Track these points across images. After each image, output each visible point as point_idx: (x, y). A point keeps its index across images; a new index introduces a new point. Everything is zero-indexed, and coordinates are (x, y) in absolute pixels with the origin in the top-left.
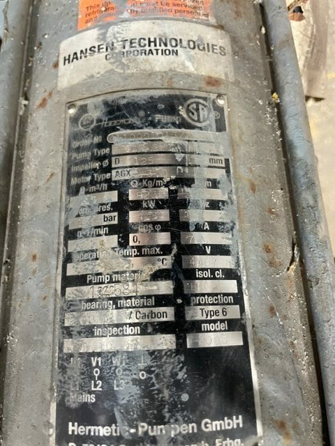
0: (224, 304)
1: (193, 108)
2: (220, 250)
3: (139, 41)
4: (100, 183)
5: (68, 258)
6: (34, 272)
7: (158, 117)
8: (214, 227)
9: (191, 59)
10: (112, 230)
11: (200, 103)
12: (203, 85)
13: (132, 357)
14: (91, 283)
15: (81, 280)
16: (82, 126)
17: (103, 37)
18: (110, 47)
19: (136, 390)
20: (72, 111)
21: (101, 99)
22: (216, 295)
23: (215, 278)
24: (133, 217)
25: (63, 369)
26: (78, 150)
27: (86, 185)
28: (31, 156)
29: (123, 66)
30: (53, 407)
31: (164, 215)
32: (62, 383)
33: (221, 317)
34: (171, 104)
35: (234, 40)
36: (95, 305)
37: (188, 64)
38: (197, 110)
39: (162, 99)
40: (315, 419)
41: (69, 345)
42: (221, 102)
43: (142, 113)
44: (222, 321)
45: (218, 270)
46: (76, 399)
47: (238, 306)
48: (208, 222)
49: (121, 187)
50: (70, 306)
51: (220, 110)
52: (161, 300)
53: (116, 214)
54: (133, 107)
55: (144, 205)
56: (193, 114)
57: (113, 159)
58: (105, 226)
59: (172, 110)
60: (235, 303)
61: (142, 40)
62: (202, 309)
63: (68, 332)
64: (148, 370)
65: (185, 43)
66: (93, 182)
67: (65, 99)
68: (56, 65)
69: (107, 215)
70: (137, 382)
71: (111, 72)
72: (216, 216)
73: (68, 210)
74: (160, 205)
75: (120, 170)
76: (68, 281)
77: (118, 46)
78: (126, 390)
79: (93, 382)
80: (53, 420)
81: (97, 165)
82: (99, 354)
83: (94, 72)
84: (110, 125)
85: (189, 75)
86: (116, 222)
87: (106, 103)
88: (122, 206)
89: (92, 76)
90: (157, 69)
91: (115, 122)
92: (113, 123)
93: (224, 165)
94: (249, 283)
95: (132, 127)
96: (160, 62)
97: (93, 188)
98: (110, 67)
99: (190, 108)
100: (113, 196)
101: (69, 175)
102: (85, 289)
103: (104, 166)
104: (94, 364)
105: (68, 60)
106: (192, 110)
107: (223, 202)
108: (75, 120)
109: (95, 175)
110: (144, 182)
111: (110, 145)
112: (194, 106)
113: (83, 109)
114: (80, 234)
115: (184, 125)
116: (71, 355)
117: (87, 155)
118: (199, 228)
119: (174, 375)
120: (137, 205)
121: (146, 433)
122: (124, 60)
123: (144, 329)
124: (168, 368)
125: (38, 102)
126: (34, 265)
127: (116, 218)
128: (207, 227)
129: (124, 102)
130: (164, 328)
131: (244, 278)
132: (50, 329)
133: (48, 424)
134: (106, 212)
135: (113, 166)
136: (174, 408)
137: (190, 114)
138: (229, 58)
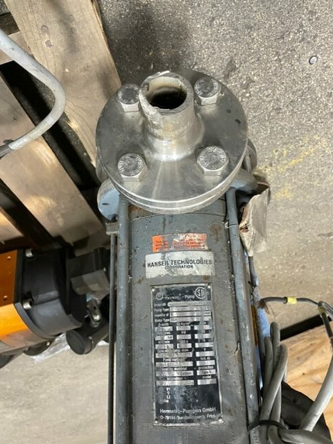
0: (210, 369)
2: (209, 349)
4: (166, 323)
5: (156, 351)
6: (142, 354)
7: (186, 296)
8: (207, 340)
9: (198, 269)
10: (171, 342)
11: (202, 289)
12: (202, 280)
13: (180, 387)
14: (165, 361)
15: (161, 360)
16: (158, 298)
17: (163, 258)
18: (167, 263)
19: (181, 398)
20: (153, 290)
21: (165, 286)
22: (207, 366)
23: (207, 360)
24: (178, 337)
25: (157, 391)
26: (157, 308)
27: (161, 323)
28: (136, 304)
29: (173, 273)
30: (154, 404)
31: (189, 337)
32: (157, 396)
33: (209, 374)
34: (191, 291)
35: (215, 255)
36: (167, 369)
37: (197, 271)
38: (200, 292)
39: (187, 288)
40: (243, 409)
41: (158, 383)
42: (209, 287)
43: (180, 295)
45: (208, 357)
46: (161, 401)
48: (205, 339)
49: (173, 325)
50: (158, 369)
51: (209, 290)
52: (189, 368)
54: (176, 292)
55: (182, 333)
56: (199, 294)
57: (170, 313)
58: (168, 340)
59: (191, 293)
60: (214, 369)
61: (179, 261)
63: (158, 378)
64: (185, 392)
65: (195, 262)
66: (163, 322)
67: (150, 284)
68: (144, 266)
70: (182, 396)
71: (167, 274)
72: (207, 336)
73: (154, 332)
74: (188, 332)
75: (173, 318)
76: (157, 360)
77: (170, 263)
78: (178, 398)
79: (167, 396)
80: (154, 408)
81: (164, 315)
82: (169, 387)
83: (161, 273)
85: (197, 276)
86: (172, 339)
87: (166, 289)
88: (174, 333)
89: (160, 276)
90: (185, 274)
92: (169, 298)
93: (210, 315)
94: (219, 361)
95: (176, 300)
96: (186, 272)
97: (163, 325)
98: (167, 273)
99: (198, 291)
100: (171, 328)
101: (154, 318)
102: (163, 363)
103: (167, 316)
104: (168, 390)
105: (149, 265)
107: (210, 330)
108: (154, 294)
109: (164, 319)
110: (182, 323)
111: (168, 307)
113: (158, 290)
114: (159, 342)
115: (196, 299)
116: (159, 387)
117: (161, 310)
118: (201, 341)
119: (193, 394)
120: (180, 333)
121: (185, 412)
122: (172, 270)
123: (184, 378)
124: (191, 392)
125: (137, 280)
126: (143, 352)
127: (172, 337)
128: (204, 341)
129: (173, 289)
130: (190, 378)
131: (217, 359)
132: (151, 376)
133: (153, 410)
134: (169, 335)
135: (170, 316)
136: (194, 404)
138: (213, 264)
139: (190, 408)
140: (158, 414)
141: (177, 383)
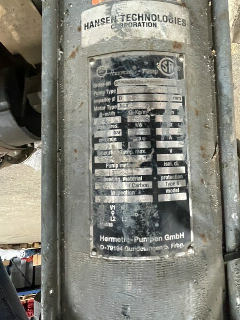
0: (178, 179)
1: (165, 64)
2: (177, 151)
3: (133, 17)
4: (111, 111)
5: (95, 154)
6: (76, 159)
7: (144, 70)
8: (175, 138)
9: (165, 29)
10: (119, 139)
11: (170, 61)
12: (171, 48)
13: (131, 206)
14: (108, 168)
15: (102, 166)
16: (99, 74)
17: (109, 12)
18: (115, 20)
19: (133, 221)
20: (92, 64)
21: (110, 56)
22: (174, 175)
23: (174, 166)
24: (130, 132)
25: (96, 210)
26: (97, 89)
27: (103, 112)
28: (69, 90)
29: (124, 35)
30: (92, 228)
31: (148, 132)
32: (96, 217)
33: (176, 186)
34: (152, 62)
35: (192, 15)
36: (111, 180)
37: (163, 33)
38: (168, 65)
39: (147, 58)
40: (219, 232)
41: (98, 199)
42: (182, 60)
43: (135, 68)
44: (177, 188)
45: (176, 162)
46: (102, 225)
47: (185, 181)
48: (172, 136)
49: (123, 115)
50: (98, 179)
51: (181, 65)
52: (146, 178)
53: (121, 130)
54: (129, 63)
55: (137, 126)
56: (165, 68)
57: (118, 97)
58: (115, 137)
59: (153, 66)
60: (184, 179)
61: (134, 16)
62: (167, 183)
63: (97, 192)
64: (139, 212)
65: (161, 18)
66: (107, 111)
67: (87, 54)
68: (80, 29)
69: (116, 131)
70: (134, 218)
71: (115, 38)
72: (176, 132)
73: (94, 126)
74: (145, 125)
75: (122, 104)
76: (96, 166)
77: (119, 19)
78: (128, 221)
79: (111, 217)
80: (92, 234)
81: (109, 100)
82: (114, 204)
83: (105, 37)
84: (116, 75)
85: (163, 41)
86: (121, 135)
87: (113, 60)
88: (124, 126)
89: (103, 40)
90: (144, 37)
91: (119, 73)
92: (117, 74)
93: (182, 101)
94: (191, 168)
95: (129, 77)
96: (145, 32)
97: (107, 114)
98: (115, 34)
99: (163, 64)
100: (119, 120)
101: (93, 105)
102: (106, 171)
103: (113, 101)
104: (112, 209)
105: (87, 26)
106: (165, 66)
107: (180, 123)
108: (94, 69)
109: (108, 106)
110: (136, 112)
111: (116, 88)
112: (166, 63)
113: (99, 63)
114: (101, 140)
115: (160, 76)
116: (100, 204)
117: (103, 93)
118: (166, 139)
119: (152, 215)
120: (133, 126)
121: (138, 241)
122: (123, 30)
123: (137, 193)
124: (149, 212)
125: (70, 54)
126: (76, 155)
127: (121, 133)
128: (171, 138)
129: (123, 60)
130: (146, 192)
131: (189, 166)
132: (88, 190)
133: (91, 237)
134: (115, 129)
135: (119, 101)
136: (151, 230)
137: (163, 68)
138: (188, 27)
139: (145, 235)
140: (97, 241)
141: (126, 199)
